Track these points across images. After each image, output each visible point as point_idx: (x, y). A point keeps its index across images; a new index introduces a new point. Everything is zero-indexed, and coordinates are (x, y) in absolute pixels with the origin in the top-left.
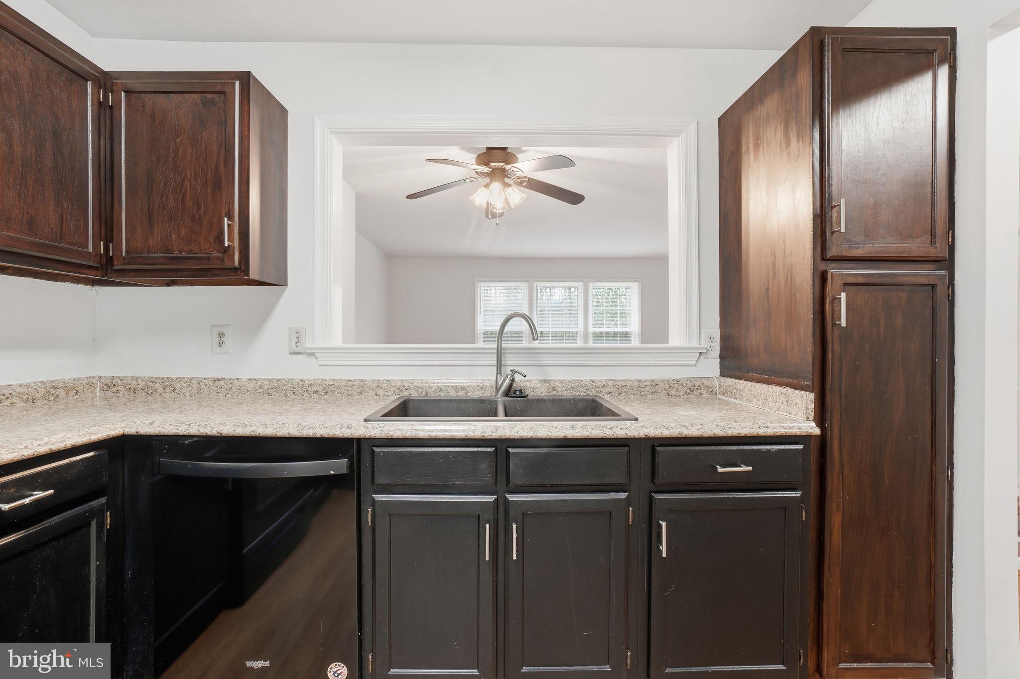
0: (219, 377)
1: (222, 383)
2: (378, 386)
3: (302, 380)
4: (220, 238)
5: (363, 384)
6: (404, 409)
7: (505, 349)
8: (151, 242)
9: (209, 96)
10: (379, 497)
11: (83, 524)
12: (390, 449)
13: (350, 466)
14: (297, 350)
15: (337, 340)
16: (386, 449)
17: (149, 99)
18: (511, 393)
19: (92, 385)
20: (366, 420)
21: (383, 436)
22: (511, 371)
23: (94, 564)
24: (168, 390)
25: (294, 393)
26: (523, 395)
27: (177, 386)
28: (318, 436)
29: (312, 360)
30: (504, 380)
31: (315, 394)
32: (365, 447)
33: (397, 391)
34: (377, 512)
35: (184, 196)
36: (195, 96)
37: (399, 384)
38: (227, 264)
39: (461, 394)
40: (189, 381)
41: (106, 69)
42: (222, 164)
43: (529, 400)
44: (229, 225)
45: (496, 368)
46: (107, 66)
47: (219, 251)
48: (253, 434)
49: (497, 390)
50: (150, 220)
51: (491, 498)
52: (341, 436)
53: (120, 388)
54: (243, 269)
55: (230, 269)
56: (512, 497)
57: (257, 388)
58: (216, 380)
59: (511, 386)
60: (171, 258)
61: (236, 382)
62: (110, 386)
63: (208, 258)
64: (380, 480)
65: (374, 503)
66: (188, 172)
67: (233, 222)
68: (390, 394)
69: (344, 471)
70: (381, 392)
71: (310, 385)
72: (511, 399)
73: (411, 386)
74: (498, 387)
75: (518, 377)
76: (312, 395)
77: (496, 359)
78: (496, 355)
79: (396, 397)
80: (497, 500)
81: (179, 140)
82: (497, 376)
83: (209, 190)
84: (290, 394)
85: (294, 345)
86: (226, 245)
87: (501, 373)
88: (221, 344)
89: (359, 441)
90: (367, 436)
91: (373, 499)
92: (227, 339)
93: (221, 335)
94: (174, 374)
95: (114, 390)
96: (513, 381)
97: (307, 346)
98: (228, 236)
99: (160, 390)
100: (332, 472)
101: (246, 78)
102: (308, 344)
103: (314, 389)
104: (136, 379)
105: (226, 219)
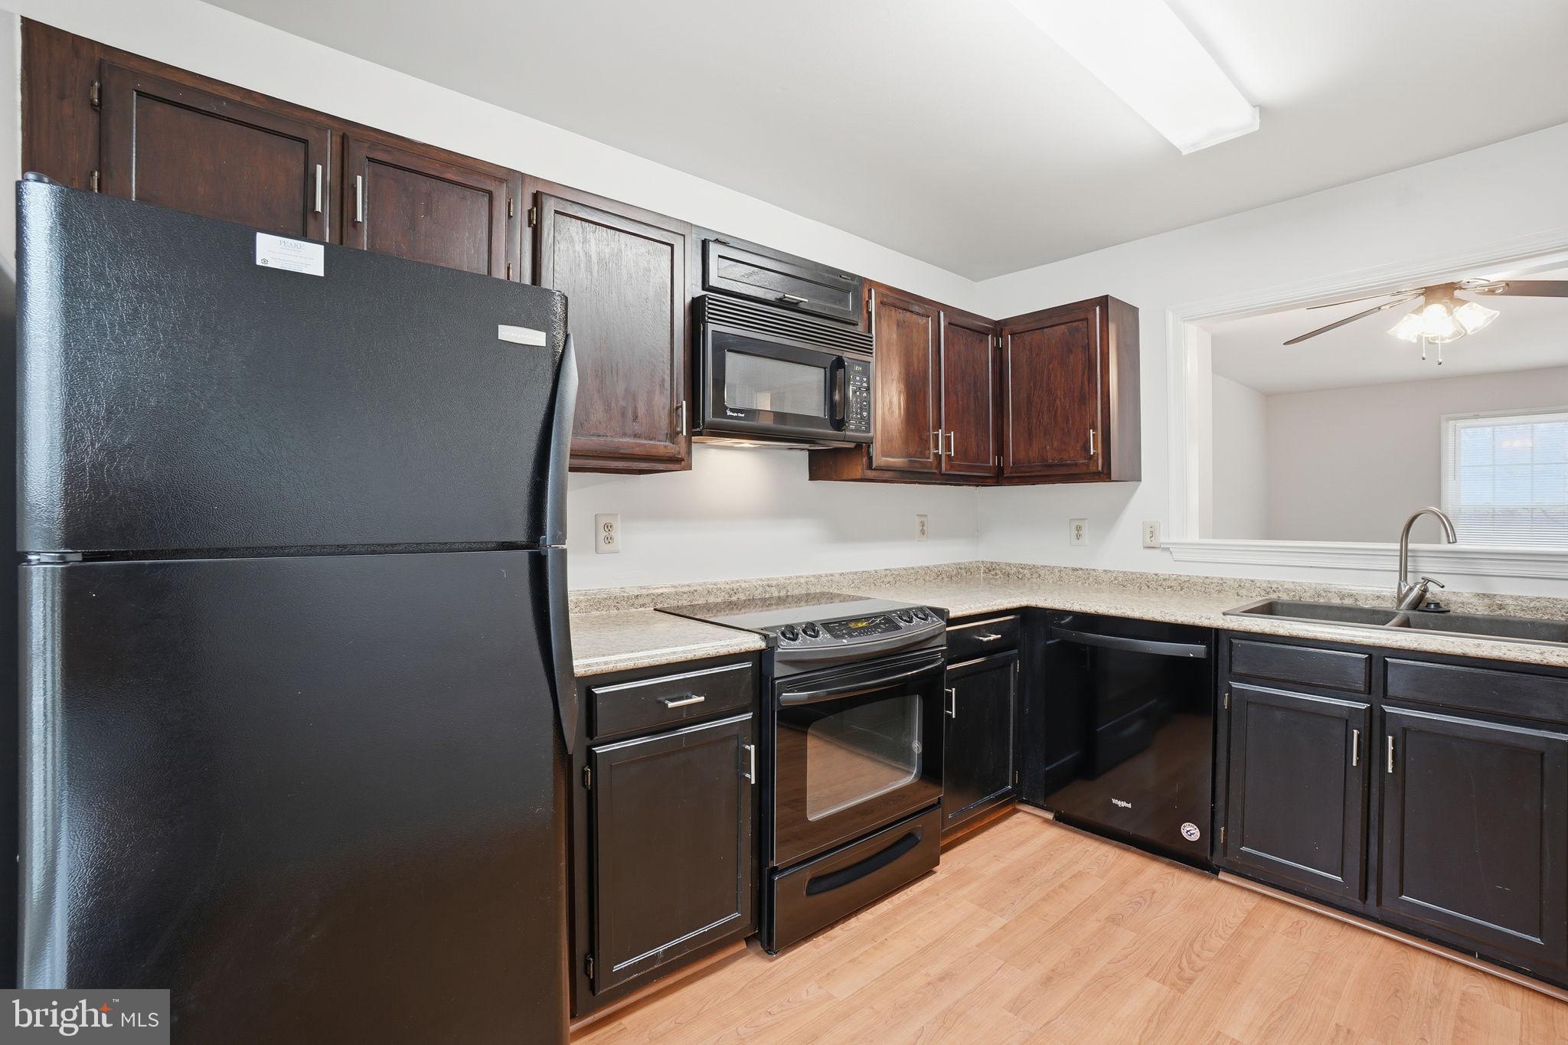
0: (1078, 566)
1: (1080, 572)
2: (1240, 586)
3: (1156, 575)
4: (1086, 447)
5: (1222, 582)
6: (1269, 609)
7: (1413, 551)
8: (1030, 454)
9: (1074, 324)
10: (1236, 685)
11: (1005, 665)
12: (1248, 642)
13: (1209, 652)
14: (1152, 544)
15: (1194, 537)
16: (1244, 642)
17: (1027, 337)
18: (1422, 606)
19: (979, 568)
20: (1224, 614)
21: (1241, 628)
22: (1423, 579)
23: (1012, 694)
24: (1035, 576)
25: (1148, 587)
26: (1440, 610)
27: (1042, 573)
28: (1179, 622)
29: (1167, 554)
30: (1411, 589)
31: (1170, 589)
32: (1223, 638)
33: (1263, 593)
34: (1234, 698)
35: (1056, 411)
36: (1063, 327)
37: (1265, 585)
38: (1093, 469)
39: (1348, 602)
40: (1051, 569)
41: (996, 319)
42: (1086, 382)
43: (1451, 617)
44: (1093, 435)
45: (1398, 574)
46: (997, 316)
47: (1085, 458)
48: (1123, 615)
49: (1400, 600)
50: (1030, 435)
51: (1363, 706)
52: (1200, 624)
53: (998, 572)
54: (1105, 472)
55: (1094, 473)
56: (1388, 709)
57: (1112, 579)
58: (1075, 570)
59: (1421, 597)
60: (1046, 466)
61: (1092, 573)
62: (991, 569)
63: (1076, 465)
64: (1238, 668)
65: (1230, 689)
66: (1059, 393)
67: (1097, 432)
68: (1254, 594)
69: (1203, 655)
70: (1243, 592)
71: (1165, 580)
72: (1421, 613)
73: (1280, 588)
74: (1401, 596)
75: (1431, 587)
76: (1167, 590)
77: (1398, 563)
78: (1398, 558)
79: (1261, 599)
80: (1371, 708)
81: (1051, 366)
82: (1400, 584)
83: (1076, 406)
84: (1144, 587)
85: (1148, 539)
86: (1092, 453)
87: (1406, 580)
88: (1078, 537)
89: (1217, 631)
90: (1225, 628)
91: (1230, 685)
92: (1085, 532)
93: (1079, 528)
94: (1039, 563)
95: (993, 573)
96: (1425, 591)
97: (1162, 540)
98: (1093, 444)
99: (1028, 576)
100: (1192, 655)
101: (1104, 301)
102: (1162, 539)
103: (1168, 583)
104: (1009, 565)
105: (1091, 431)
